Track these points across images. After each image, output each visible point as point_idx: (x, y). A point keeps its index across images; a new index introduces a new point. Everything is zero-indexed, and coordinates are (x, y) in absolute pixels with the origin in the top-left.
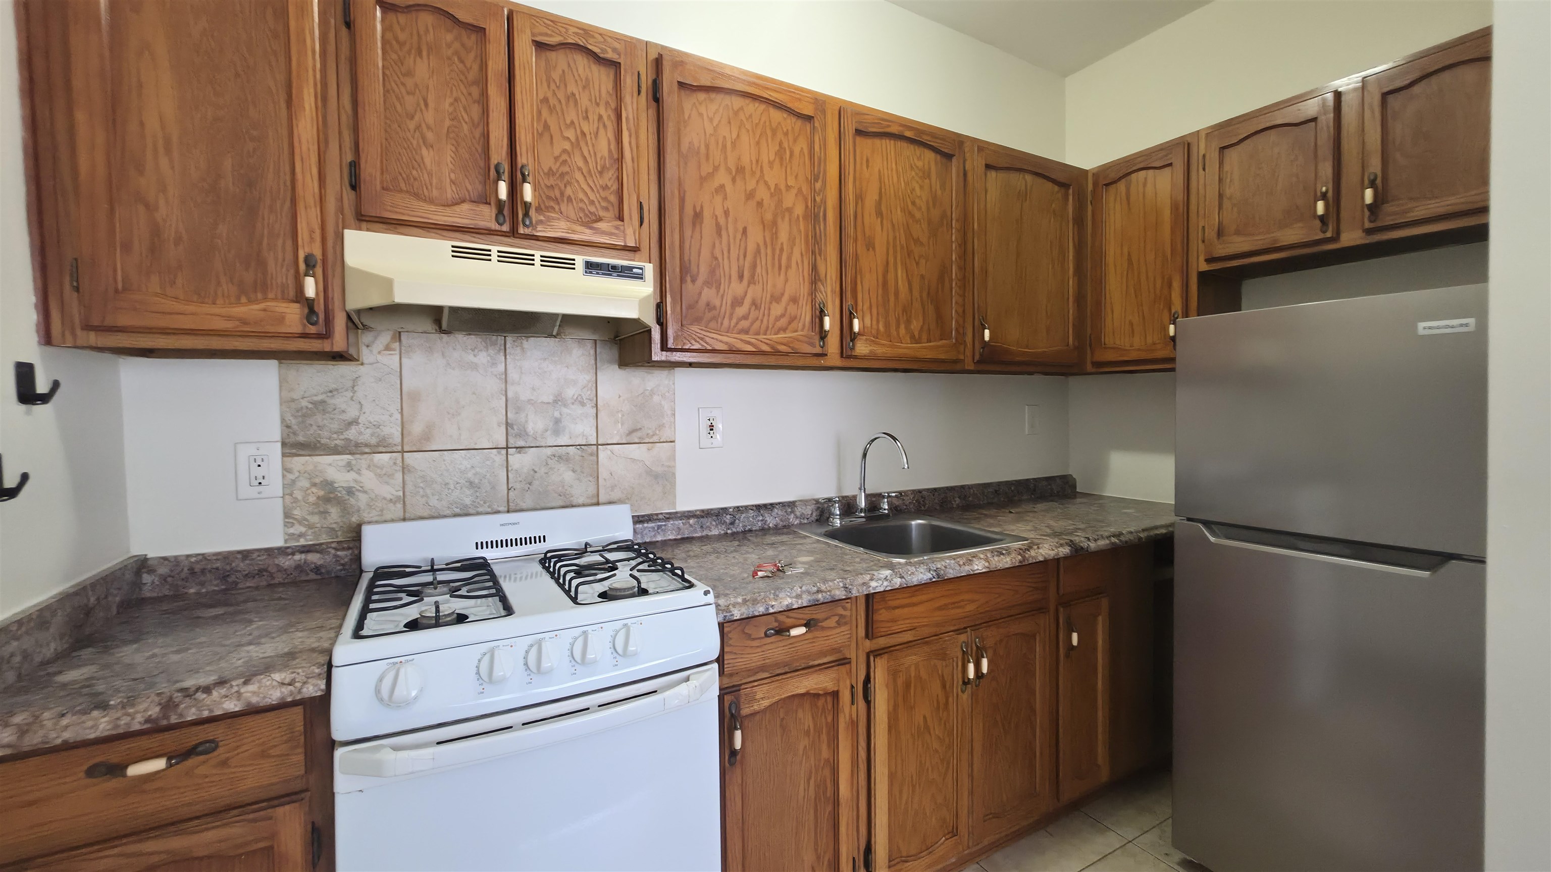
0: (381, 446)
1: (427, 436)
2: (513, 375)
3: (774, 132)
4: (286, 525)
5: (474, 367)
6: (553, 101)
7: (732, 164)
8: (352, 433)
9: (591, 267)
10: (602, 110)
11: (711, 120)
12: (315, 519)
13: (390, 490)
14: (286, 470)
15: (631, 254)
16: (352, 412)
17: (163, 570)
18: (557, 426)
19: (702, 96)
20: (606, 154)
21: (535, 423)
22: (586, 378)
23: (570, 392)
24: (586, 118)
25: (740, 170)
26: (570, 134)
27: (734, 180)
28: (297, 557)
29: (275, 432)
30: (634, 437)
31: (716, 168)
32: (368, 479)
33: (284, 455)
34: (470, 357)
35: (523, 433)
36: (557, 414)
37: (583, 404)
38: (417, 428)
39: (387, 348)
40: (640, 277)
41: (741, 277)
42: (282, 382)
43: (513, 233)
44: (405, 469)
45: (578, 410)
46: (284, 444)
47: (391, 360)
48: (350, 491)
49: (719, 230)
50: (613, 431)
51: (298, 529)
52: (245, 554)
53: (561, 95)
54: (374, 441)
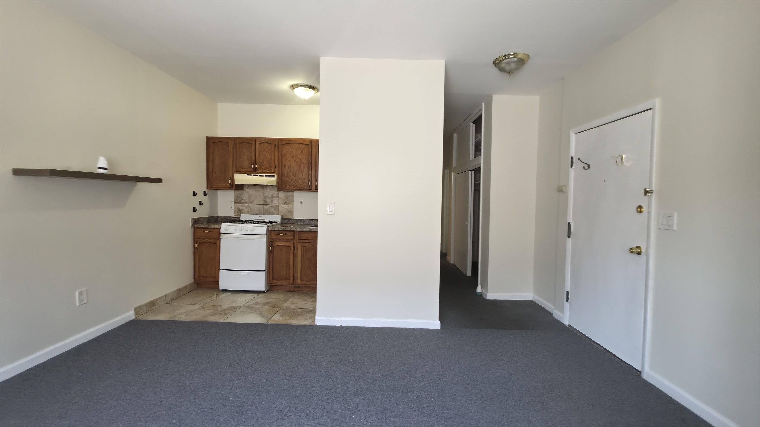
0: (246, 203)
1: (252, 202)
2: (265, 192)
3: (300, 148)
4: (234, 214)
5: (259, 191)
6: (261, 151)
7: (292, 156)
8: (242, 201)
9: (266, 176)
10: (269, 151)
11: (288, 149)
12: (238, 213)
13: (247, 210)
14: (235, 206)
15: (273, 173)
16: (242, 198)
17: (220, 218)
18: (272, 201)
19: (286, 145)
20: (269, 157)
21: (268, 201)
22: (277, 193)
23: (274, 195)
24: (266, 153)
26: (264, 156)
27: (292, 158)
28: (235, 218)
29: (233, 200)
30: (285, 204)
31: (289, 157)
32: (244, 208)
33: (235, 204)
34: (259, 189)
35: (266, 202)
36: (272, 199)
37: (276, 198)
38: (251, 201)
39: (247, 188)
40: (274, 177)
41: (293, 176)
42: (235, 193)
43: (255, 172)
44: (249, 207)
45: (275, 199)
46: (235, 202)
47: (248, 190)
48: (242, 209)
49: (289, 167)
50: (281, 202)
51: (236, 215)
52: (229, 217)
53: (263, 150)
54: (245, 202)
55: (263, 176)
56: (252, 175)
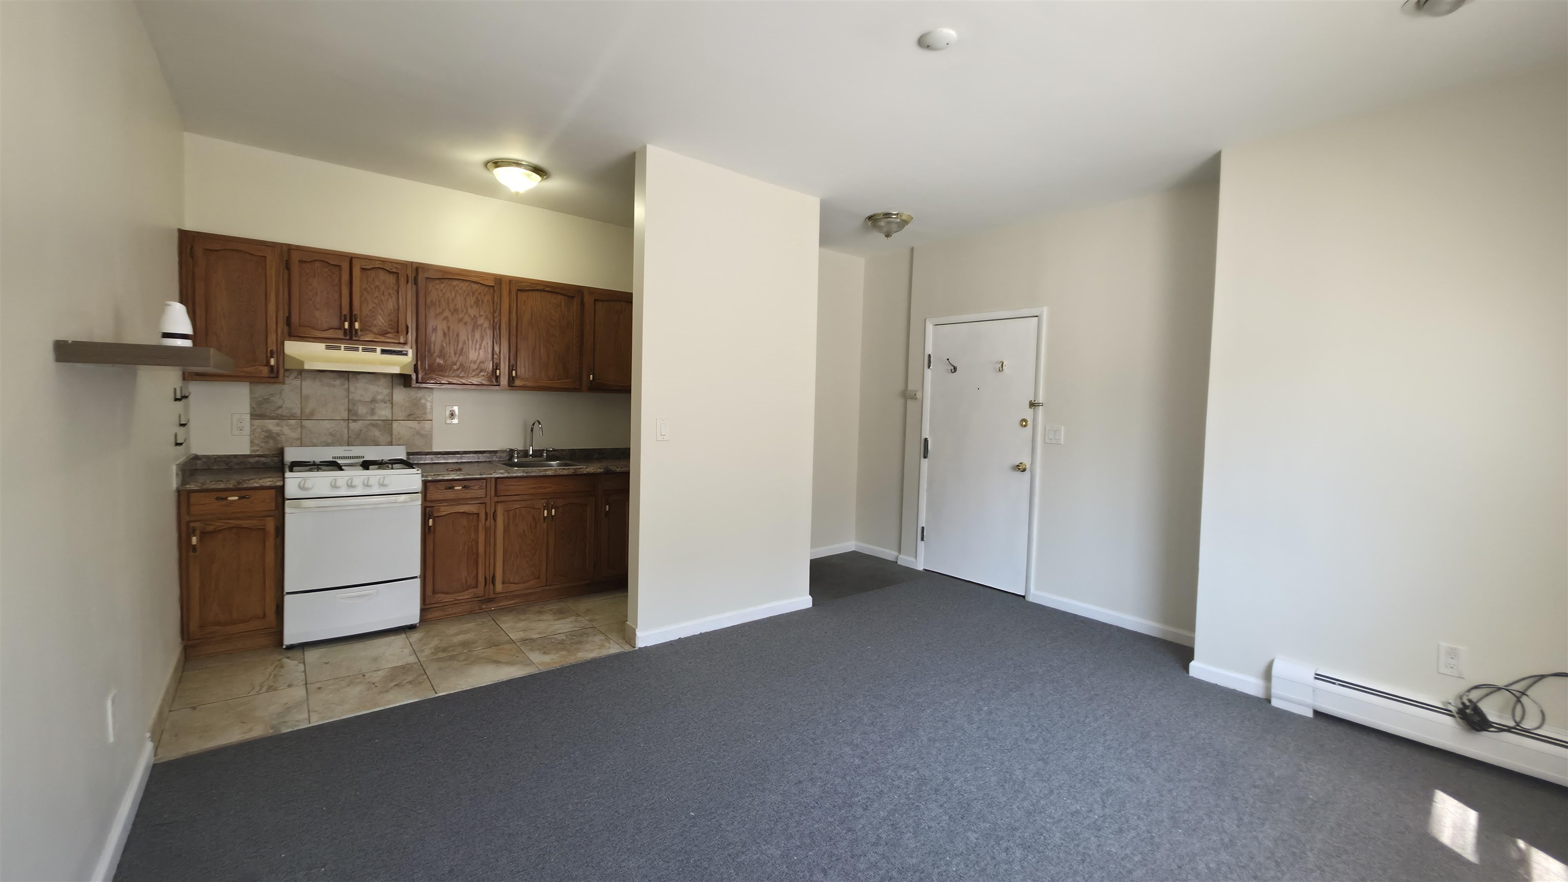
0: (292, 417)
1: (312, 413)
2: (352, 389)
3: (473, 294)
4: (251, 446)
5: (334, 386)
6: (369, 289)
7: (452, 307)
8: (279, 412)
9: (383, 352)
10: (390, 291)
11: (442, 291)
12: (263, 444)
13: (295, 435)
14: (252, 425)
15: (402, 346)
16: (280, 403)
17: (205, 460)
18: (373, 412)
19: (437, 282)
20: (392, 307)
21: (362, 410)
22: (386, 391)
23: (379, 397)
24: (383, 294)
25: (456, 310)
26: (376, 301)
27: (452, 314)
28: (256, 458)
29: (247, 409)
30: (411, 417)
31: (444, 310)
32: (286, 430)
33: (251, 419)
34: (332, 382)
35: (356, 414)
36: (372, 406)
37: (385, 403)
38: (308, 410)
39: (295, 378)
40: (406, 355)
41: (455, 354)
42: (251, 392)
43: (351, 339)
44: (302, 427)
45: (384, 405)
46: (252, 415)
47: (297, 382)
48: (278, 434)
49: (445, 334)
50: (399, 414)
51: (256, 448)
52: (235, 456)
53: (372, 287)
54: (289, 415)
55: (374, 350)
56: (342, 348)
